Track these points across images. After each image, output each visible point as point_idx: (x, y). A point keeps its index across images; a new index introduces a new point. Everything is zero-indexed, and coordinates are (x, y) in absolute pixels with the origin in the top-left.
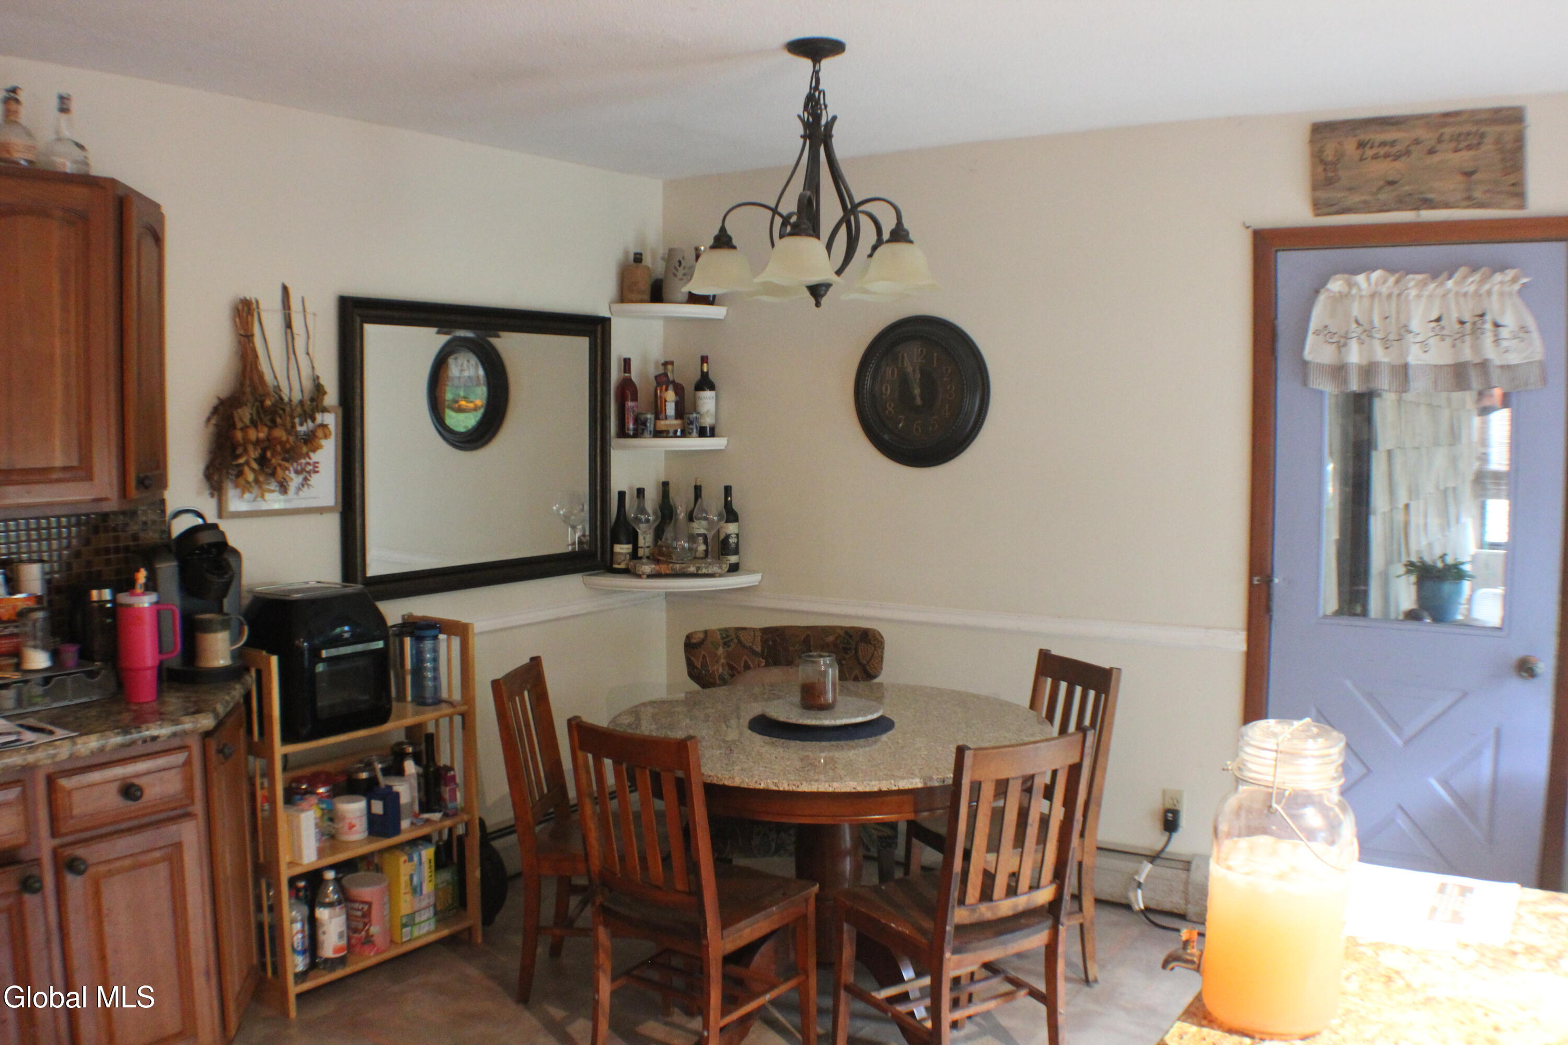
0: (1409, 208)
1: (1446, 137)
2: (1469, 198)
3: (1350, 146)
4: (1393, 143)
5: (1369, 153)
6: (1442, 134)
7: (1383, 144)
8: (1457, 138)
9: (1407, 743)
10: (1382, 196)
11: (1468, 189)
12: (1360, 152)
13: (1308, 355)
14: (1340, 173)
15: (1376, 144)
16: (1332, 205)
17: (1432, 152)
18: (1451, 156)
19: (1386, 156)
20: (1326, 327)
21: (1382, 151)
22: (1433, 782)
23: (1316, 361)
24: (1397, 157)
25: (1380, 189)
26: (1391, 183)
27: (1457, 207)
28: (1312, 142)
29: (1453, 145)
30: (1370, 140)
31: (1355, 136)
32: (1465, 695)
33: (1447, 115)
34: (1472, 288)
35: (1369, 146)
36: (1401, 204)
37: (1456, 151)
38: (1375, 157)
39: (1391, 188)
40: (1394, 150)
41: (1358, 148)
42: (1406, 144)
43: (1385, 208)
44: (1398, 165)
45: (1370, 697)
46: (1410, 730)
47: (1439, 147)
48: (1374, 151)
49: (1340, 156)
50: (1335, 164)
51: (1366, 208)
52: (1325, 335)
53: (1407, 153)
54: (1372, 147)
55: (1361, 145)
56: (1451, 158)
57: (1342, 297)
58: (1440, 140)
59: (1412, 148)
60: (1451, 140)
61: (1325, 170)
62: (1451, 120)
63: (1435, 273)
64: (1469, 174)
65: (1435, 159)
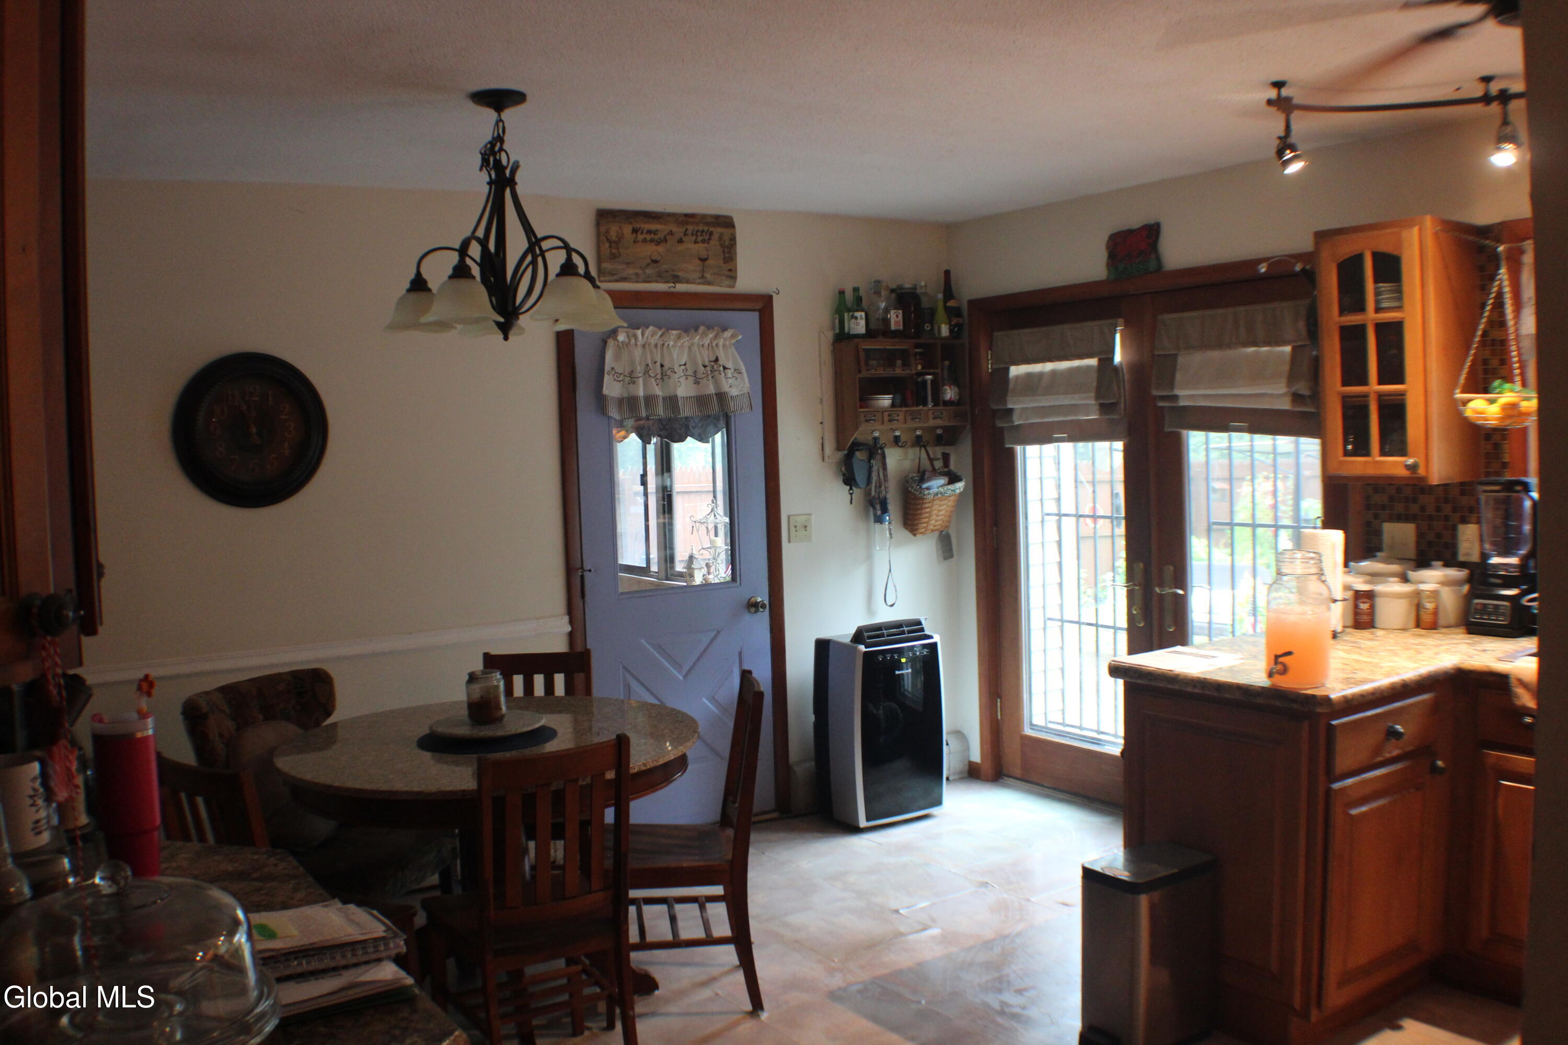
0: (664, 281)
1: (689, 232)
2: (703, 277)
3: (627, 230)
4: (655, 232)
5: (640, 237)
6: (687, 229)
7: (649, 232)
8: (695, 234)
9: (685, 677)
10: (648, 271)
11: (703, 271)
12: (634, 235)
13: (606, 391)
14: (621, 250)
15: (645, 232)
16: (613, 275)
17: (680, 241)
18: (692, 246)
19: (652, 241)
20: (613, 368)
21: (649, 237)
22: (705, 700)
23: (611, 395)
24: (658, 243)
25: (648, 265)
26: (655, 262)
27: (694, 283)
28: (598, 224)
29: (694, 238)
30: (640, 228)
31: (631, 223)
32: (719, 632)
33: (686, 215)
34: (706, 341)
35: (640, 232)
36: (660, 277)
37: (696, 242)
38: (644, 241)
39: (655, 265)
40: (656, 237)
41: (632, 233)
42: (665, 234)
43: (649, 280)
44: (661, 249)
45: (659, 648)
46: (686, 668)
47: (684, 239)
48: (644, 236)
49: (620, 237)
50: (617, 243)
51: (637, 279)
52: (613, 376)
53: (666, 241)
54: (642, 233)
55: (635, 231)
56: (692, 247)
57: (626, 345)
58: (685, 234)
59: (668, 238)
60: (692, 234)
61: (610, 247)
62: (690, 220)
63: (688, 329)
64: (703, 260)
65: (681, 247)
